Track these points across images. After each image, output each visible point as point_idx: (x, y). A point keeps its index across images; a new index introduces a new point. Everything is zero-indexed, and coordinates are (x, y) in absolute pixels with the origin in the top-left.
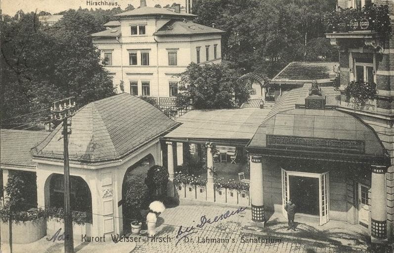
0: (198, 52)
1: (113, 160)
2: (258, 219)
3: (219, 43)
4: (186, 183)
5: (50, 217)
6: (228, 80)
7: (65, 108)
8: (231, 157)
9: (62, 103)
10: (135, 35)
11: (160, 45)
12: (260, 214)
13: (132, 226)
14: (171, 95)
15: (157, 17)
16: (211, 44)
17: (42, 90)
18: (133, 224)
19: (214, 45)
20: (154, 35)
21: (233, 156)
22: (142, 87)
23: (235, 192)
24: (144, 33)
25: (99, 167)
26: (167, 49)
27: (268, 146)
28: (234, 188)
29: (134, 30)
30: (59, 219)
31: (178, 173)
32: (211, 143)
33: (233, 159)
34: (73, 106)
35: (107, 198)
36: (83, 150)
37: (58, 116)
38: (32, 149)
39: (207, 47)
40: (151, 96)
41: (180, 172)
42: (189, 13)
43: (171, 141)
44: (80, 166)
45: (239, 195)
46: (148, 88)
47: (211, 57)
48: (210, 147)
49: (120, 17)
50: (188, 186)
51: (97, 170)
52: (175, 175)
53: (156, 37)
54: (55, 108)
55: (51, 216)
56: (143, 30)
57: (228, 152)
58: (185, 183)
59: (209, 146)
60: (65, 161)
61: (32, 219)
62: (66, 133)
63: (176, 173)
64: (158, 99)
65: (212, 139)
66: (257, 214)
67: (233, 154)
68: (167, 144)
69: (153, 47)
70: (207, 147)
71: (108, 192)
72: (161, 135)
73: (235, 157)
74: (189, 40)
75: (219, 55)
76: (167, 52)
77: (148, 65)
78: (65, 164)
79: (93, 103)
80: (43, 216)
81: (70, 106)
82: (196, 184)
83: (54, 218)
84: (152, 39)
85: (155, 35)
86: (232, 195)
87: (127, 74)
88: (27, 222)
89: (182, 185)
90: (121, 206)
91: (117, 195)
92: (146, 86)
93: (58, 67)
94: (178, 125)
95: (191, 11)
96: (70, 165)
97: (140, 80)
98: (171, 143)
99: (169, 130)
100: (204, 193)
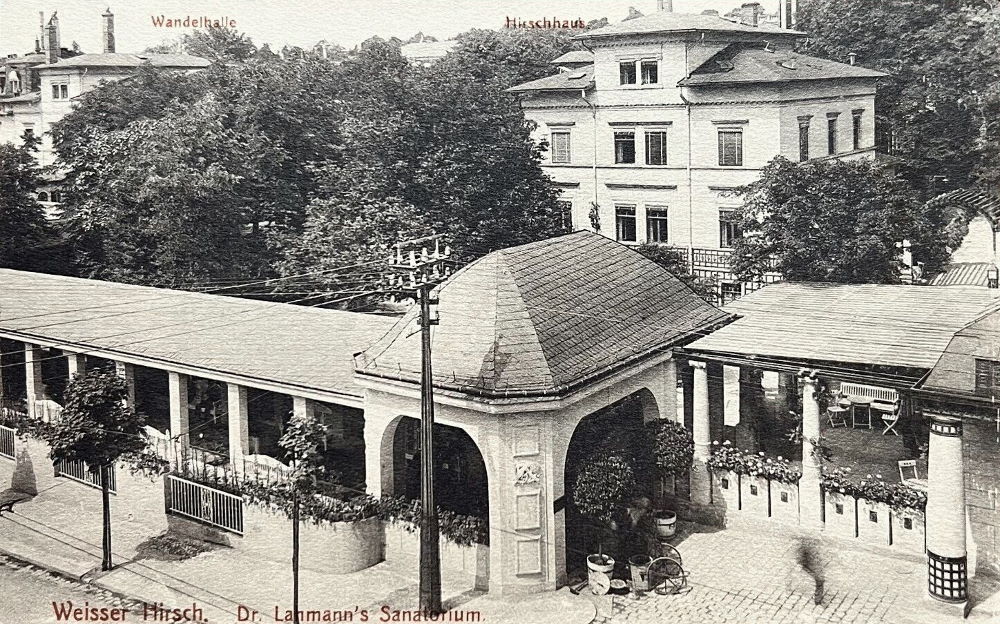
0: (804, 131)
1: (542, 395)
2: (947, 593)
3: (869, 105)
4: (743, 471)
5: (392, 518)
6: (881, 205)
7: (423, 259)
8: (884, 417)
9: (418, 249)
10: (632, 86)
11: (695, 111)
12: (951, 581)
13: (590, 564)
14: (725, 243)
15: (689, 37)
16: (845, 108)
17: (387, 216)
18: (593, 561)
19: (854, 112)
20: (680, 85)
21: (890, 414)
22: (648, 220)
23: (882, 510)
24: (654, 80)
25: (507, 410)
26: (715, 123)
27: (978, 392)
28: (878, 500)
29: (628, 73)
30: (412, 525)
31: (721, 445)
32: (814, 372)
33: (890, 422)
34: (444, 257)
35: (526, 488)
36: (473, 367)
37: (406, 279)
38: (355, 355)
39: (832, 118)
40: (670, 243)
41: (728, 442)
42: (788, 27)
43: (702, 360)
44: (463, 404)
45: (896, 520)
46: (664, 223)
47: (845, 144)
48: (813, 384)
49: (593, 38)
50: (749, 481)
51: (502, 416)
52: (713, 450)
53: (685, 92)
54: (400, 258)
55: (395, 516)
56: (651, 71)
57: (876, 401)
58: (739, 473)
59: (807, 379)
60: (423, 388)
61: (350, 518)
62: (426, 323)
63: (716, 443)
64: (690, 251)
65: (818, 361)
66: (943, 580)
67: (891, 408)
68: (692, 368)
69: (679, 116)
70: (803, 383)
71: (530, 472)
72: (677, 343)
73: (894, 418)
74: (776, 97)
75: (868, 140)
76: (714, 130)
77: (665, 162)
78: (424, 395)
79: (499, 253)
80: (376, 514)
81: (436, 255)
82: (770, 477)
83: (402, 523)
84: (674, 96)
85: (682, 86)
86: (874, 517)
87: (609, 186)
88: (339, 524)
89: (732, 476)
90: (562, 512)
91: (550, 482)
92: (658, 220)
93: (425, 164)
94: (729, 321)
95: (794, 22)
96: (436, 399)
97: (641, 202)
98: (704, 364)
99: (702, 331)
100: (792, 503)
